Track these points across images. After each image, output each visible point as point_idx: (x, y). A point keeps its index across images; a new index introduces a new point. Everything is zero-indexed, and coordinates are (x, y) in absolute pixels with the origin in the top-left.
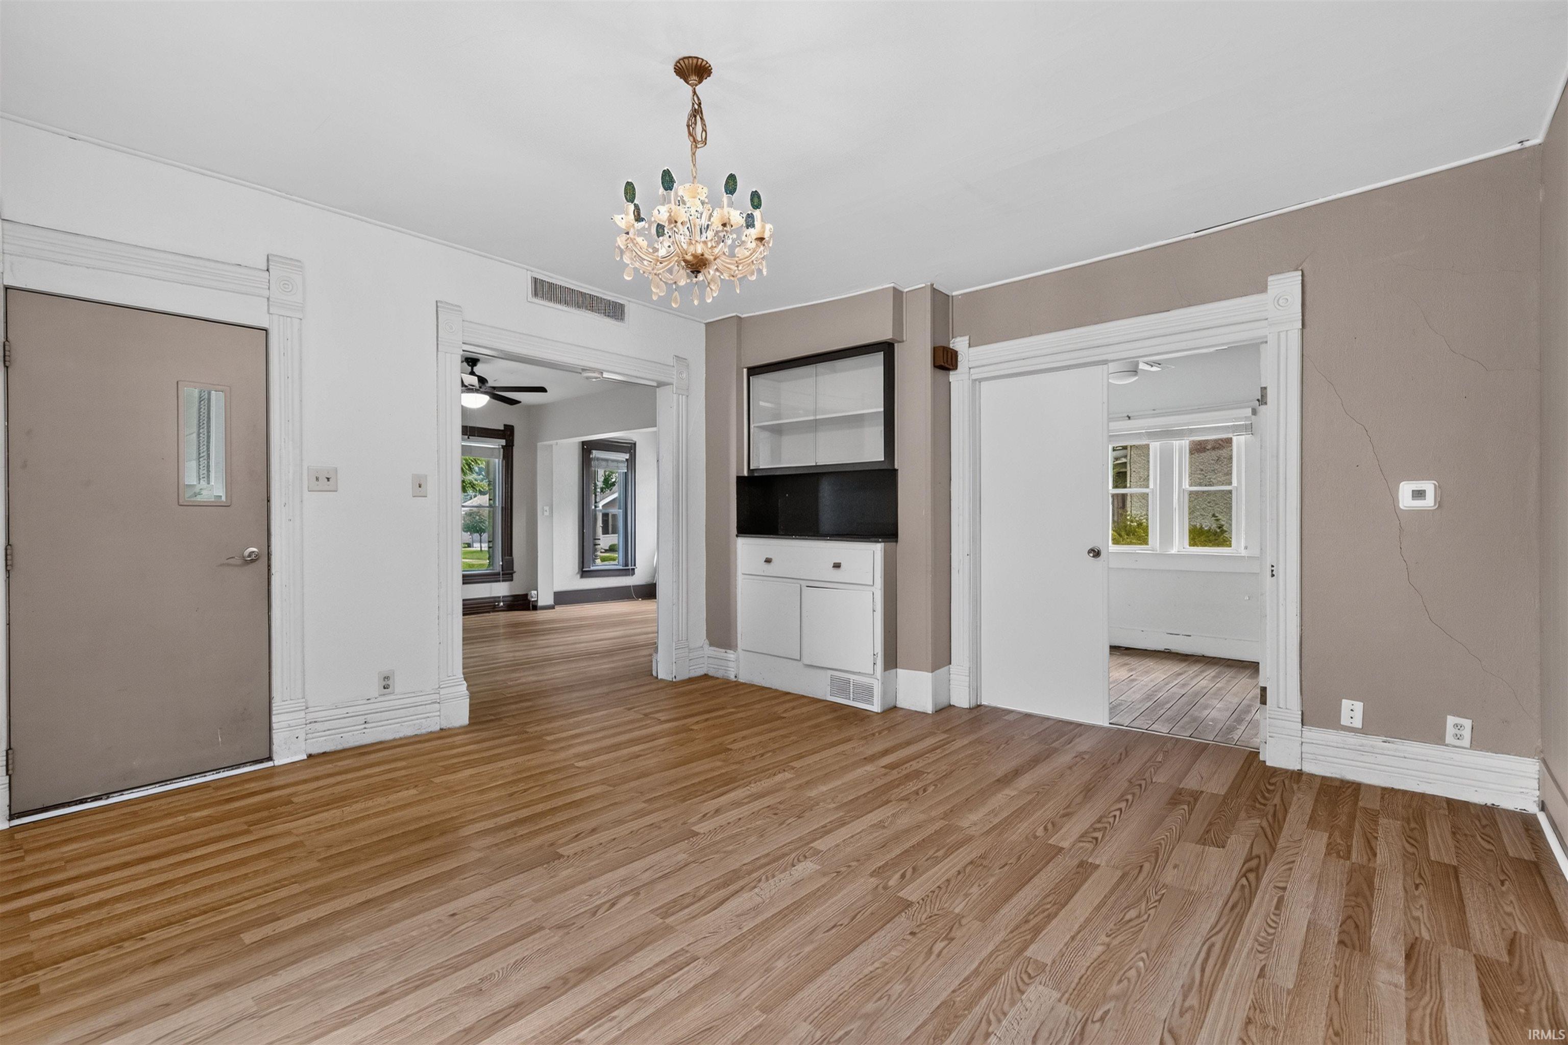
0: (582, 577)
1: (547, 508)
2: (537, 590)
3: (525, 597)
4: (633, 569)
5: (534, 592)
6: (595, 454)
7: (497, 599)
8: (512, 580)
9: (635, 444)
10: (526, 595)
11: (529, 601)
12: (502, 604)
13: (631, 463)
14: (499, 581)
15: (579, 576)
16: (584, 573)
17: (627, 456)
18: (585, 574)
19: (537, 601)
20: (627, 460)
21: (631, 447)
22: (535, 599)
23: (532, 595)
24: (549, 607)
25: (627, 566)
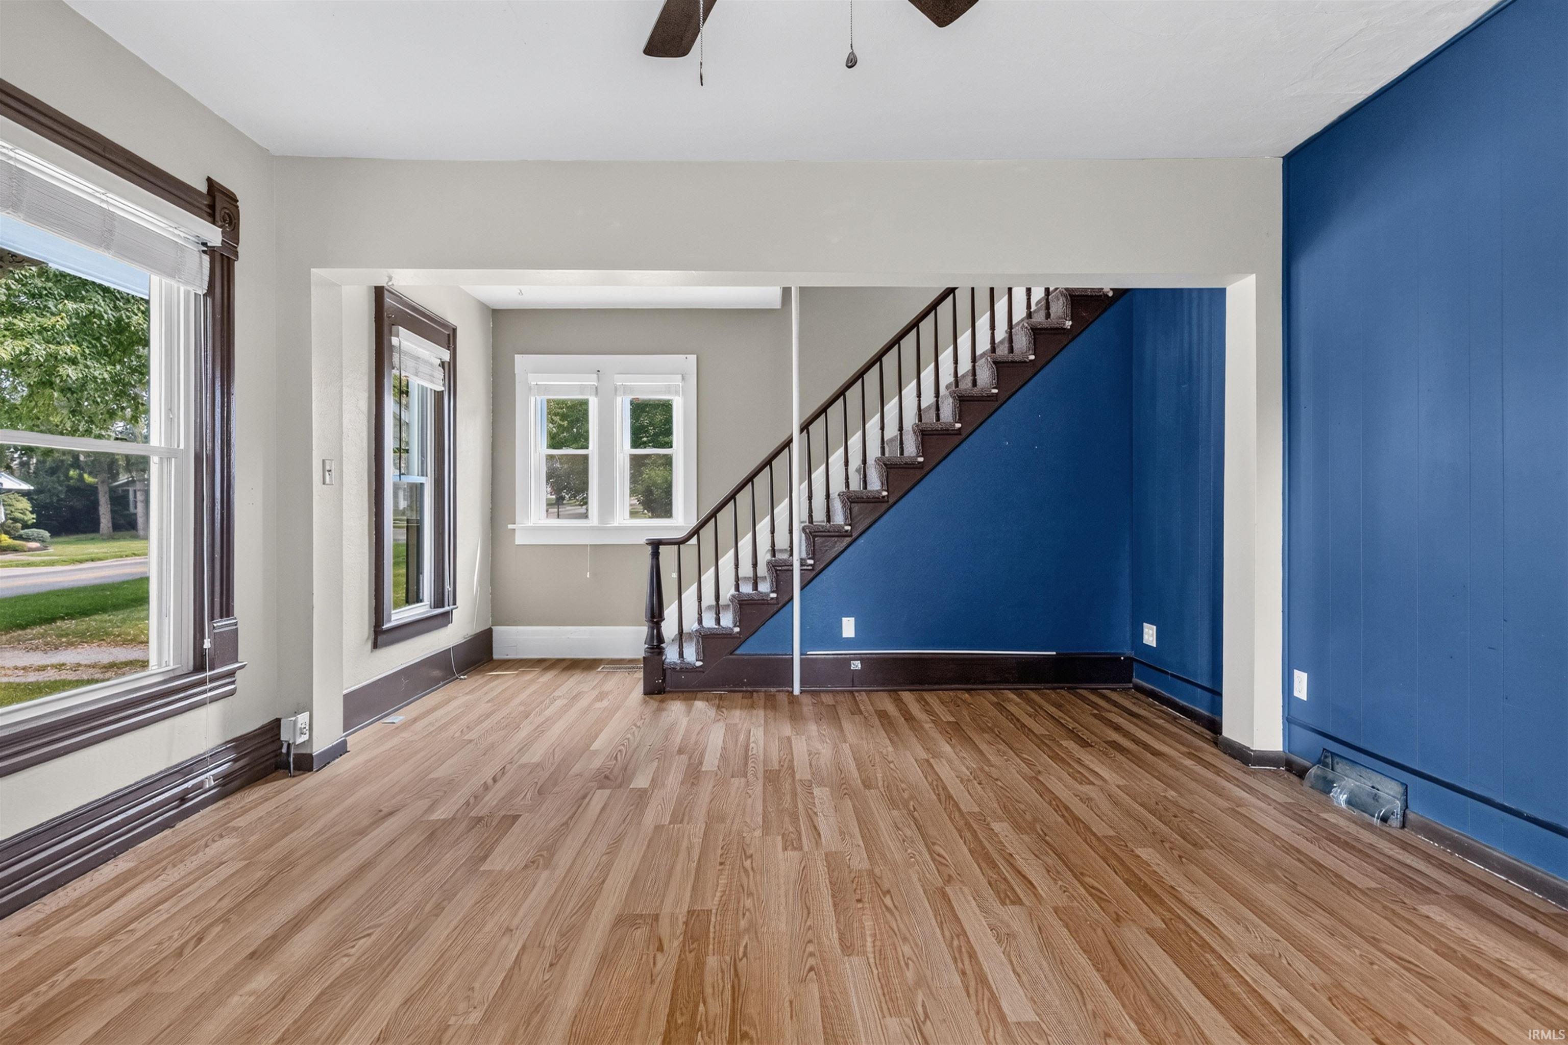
0: (375, 648)
2: (309, 710)
3: (270, 734)
4: (453, 611)
5: (301, 717)
6: (402, 336)
7: (188, 771)
8: (231, 694)
10: (274, 729)
11: (287, 747)
12: (206, 781)
13: (450, 370)
14: (201, 704)
15: (371, 645)
16: (381, 637)
17: (443, 354)
18: (379, 640)
19: (307, 743)
20: (445, 364)
21: (449, 335)
22: (305, 738)
23: (299, 726)
24: (340, 750)
25: (443, 607)
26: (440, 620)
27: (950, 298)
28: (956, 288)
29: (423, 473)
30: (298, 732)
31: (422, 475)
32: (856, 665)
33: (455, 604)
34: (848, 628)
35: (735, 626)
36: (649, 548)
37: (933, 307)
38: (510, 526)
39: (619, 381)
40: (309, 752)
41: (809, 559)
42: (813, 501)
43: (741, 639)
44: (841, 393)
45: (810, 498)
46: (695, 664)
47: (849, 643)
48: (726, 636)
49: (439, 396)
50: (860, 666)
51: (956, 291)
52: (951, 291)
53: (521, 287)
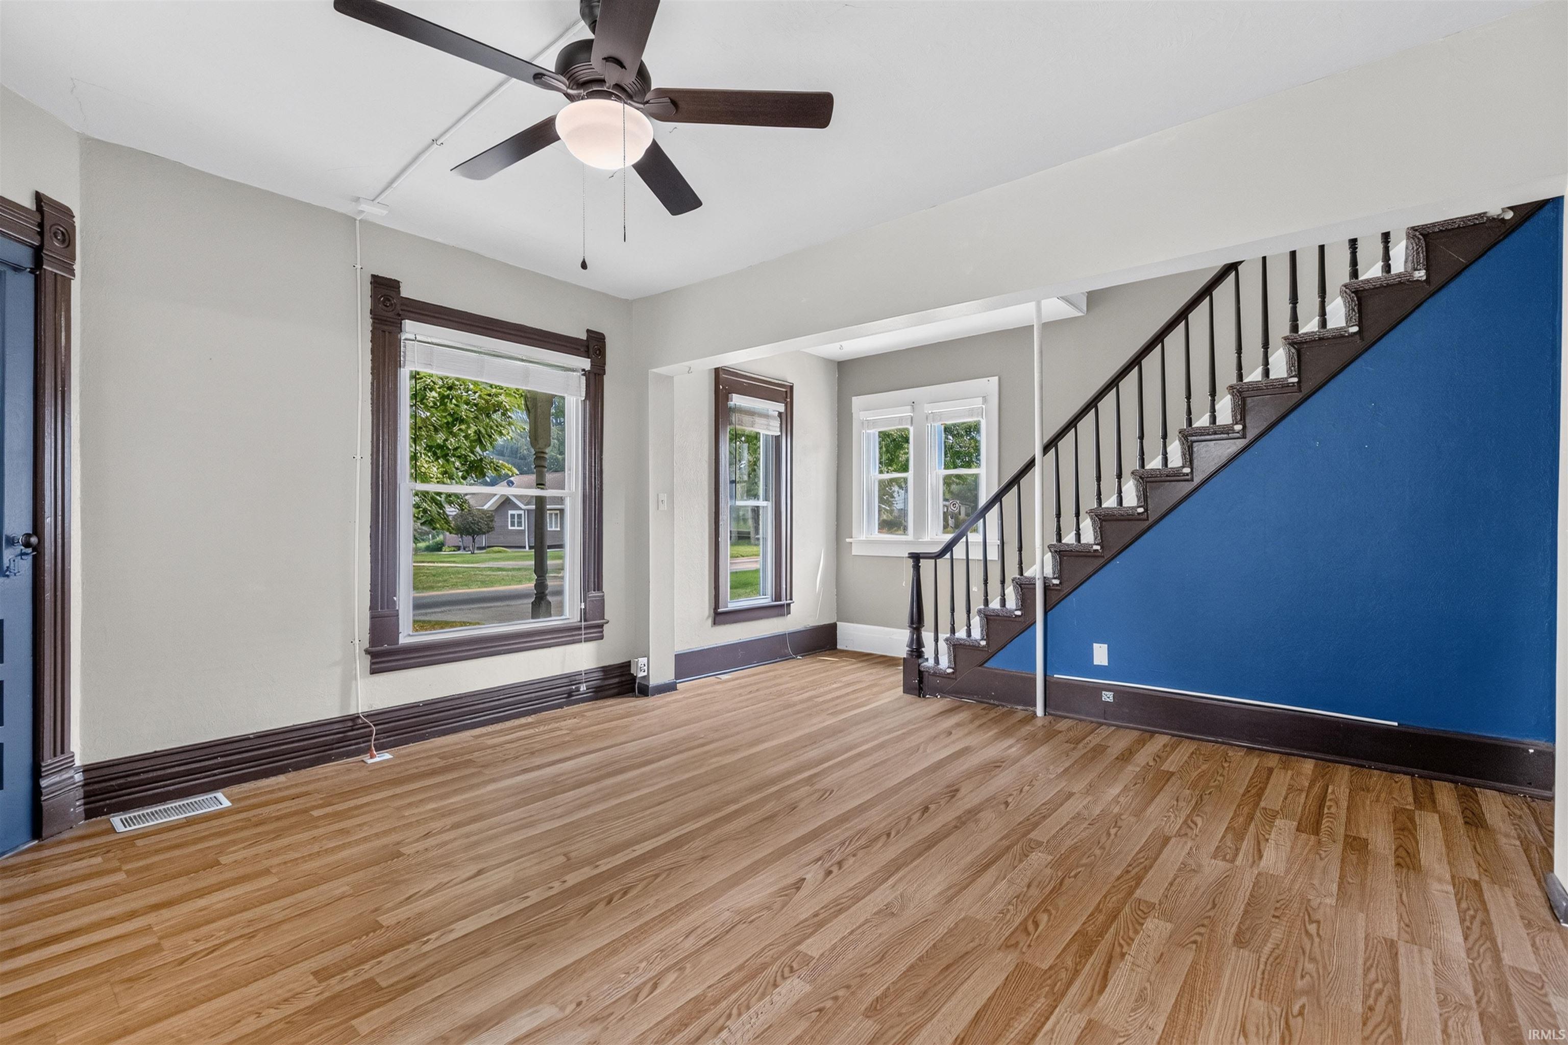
0: (715, 623)
1: (664, 497)
2: (647, 656)
3: (625, 668)
4: (789, 605)
5: (642, 661)
6: (737, 400)
7: (572, 679)
8: (602, 638)
9: (791, 388)
10: (627, 665)
11: (634, 678)
12: (583, 688)
13: (787, 419)
14: (580, 641)
15: (710, 621)
16: (720, 617)
17: (781, 407)
18: (718, 618)
19: (646, 678)
20: (780, 414)
21: (786, 392)
22: (645, 674)
23: (639, 665)
24: (670, 688)
25: (781, 601)
26: (776, 611)
27: (1233, 275)
28: (1241, 262)
29: (766, 499)
30: (639, 670)
31: (766, 500)
32: (1108, 697)
33: (791, 599)
34: (1100, 654)
35: (982, 639)
36: (911, 562)
37: (1207, 291)
38: (848, 540)
39: (928, 409)
40: (646, 683)
41: (1055, 578)
42: (1061, 519)
43: (989, 653)
44: (1093, 404)
45: (1058, 515)
46: (945, 671)
47: (1100, 671)
48: (973, 648)
49: (778, 439)
50: (1111, 698)
51: (1240, 268)
52: (1232, 268)
53: (841, 343)
